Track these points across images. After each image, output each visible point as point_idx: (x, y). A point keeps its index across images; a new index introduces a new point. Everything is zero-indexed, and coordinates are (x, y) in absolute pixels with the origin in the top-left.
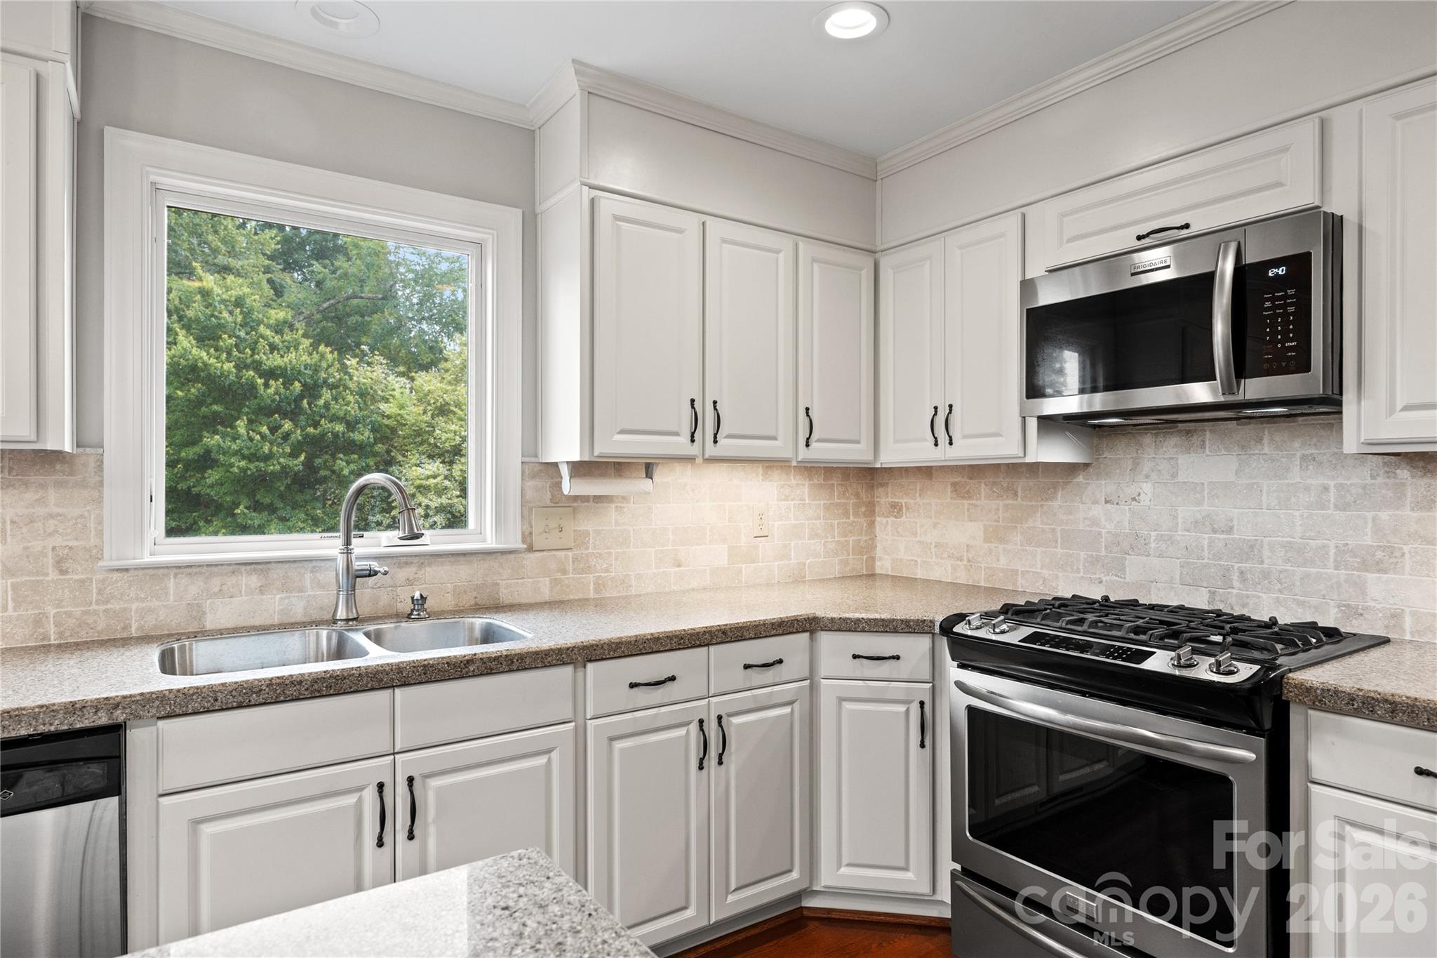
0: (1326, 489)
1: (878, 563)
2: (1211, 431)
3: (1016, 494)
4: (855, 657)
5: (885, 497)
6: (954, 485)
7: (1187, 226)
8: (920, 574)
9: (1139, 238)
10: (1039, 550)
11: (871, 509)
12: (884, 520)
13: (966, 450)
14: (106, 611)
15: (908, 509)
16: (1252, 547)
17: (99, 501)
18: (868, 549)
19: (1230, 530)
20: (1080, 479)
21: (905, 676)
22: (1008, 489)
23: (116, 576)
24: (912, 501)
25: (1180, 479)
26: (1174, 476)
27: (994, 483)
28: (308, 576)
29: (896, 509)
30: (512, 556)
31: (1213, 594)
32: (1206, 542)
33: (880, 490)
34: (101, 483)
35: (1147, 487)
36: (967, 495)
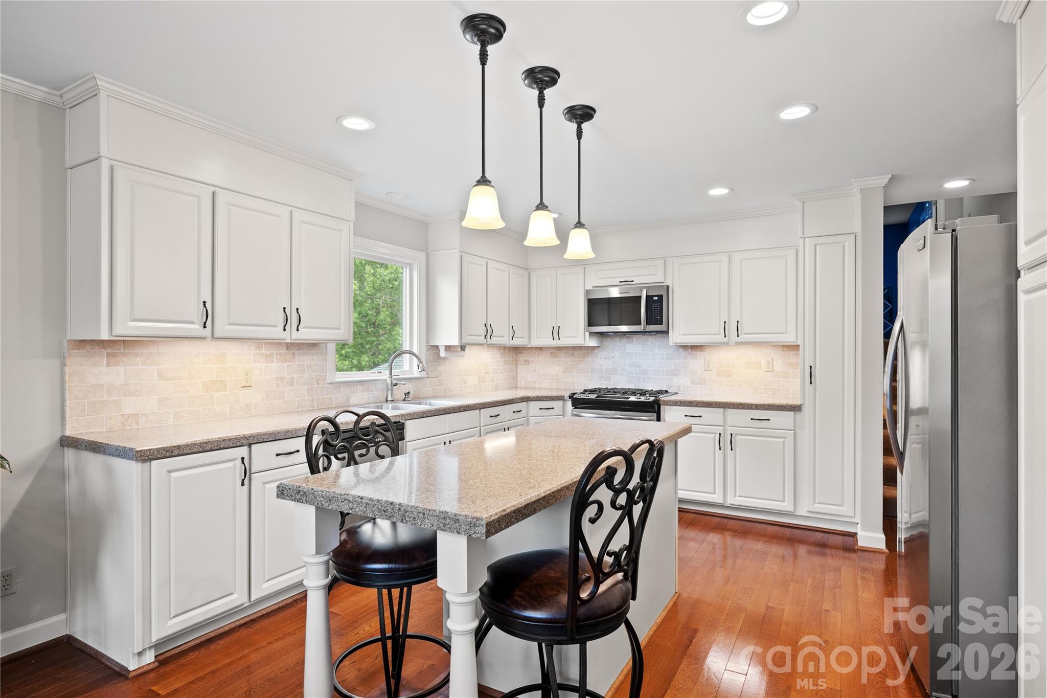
0: (663, 354)
1: (519, 383)
2: (635, 337)
3: (575, 356)
4: (540, 409)
5: (522, 358)
6: (551, 353)
7: (633, 281)
8: (537, 386)
9: (620, 282)
10: (583, 375)
11: (516, 362)
12: (522, 367)
13: (564, 341)
14: (328, 398)
15: (532, 362)
16: (646, 371)
17: (326, 359)
18: (515, 378)
19: (640, 366)
20: (596, 351)
21: (555, 414)
22: (572, 354)
23: (330, 385)
24: (534, 359)
25: (627, 351)
26: (625, 350)
27: (567, 353)
28: (374, 386)
29: (527, 362)
30: (423, 380)
31: (636, 385)
32: (633, 370)
33: (520, 355)
34: (326, 353)
35: (617, 354)
36: (556, 357)
